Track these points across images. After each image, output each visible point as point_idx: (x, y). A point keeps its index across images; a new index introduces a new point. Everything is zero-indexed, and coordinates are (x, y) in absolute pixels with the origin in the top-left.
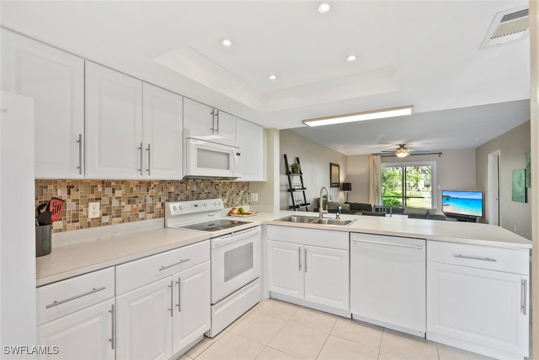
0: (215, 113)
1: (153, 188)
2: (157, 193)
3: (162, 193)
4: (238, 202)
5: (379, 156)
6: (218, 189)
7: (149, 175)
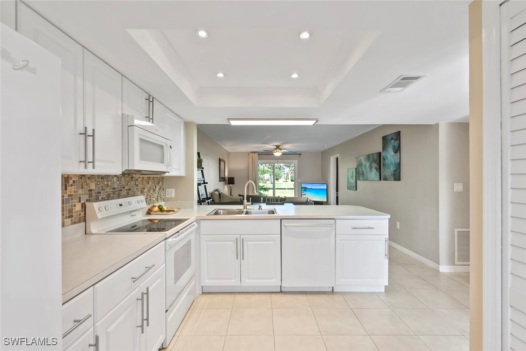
0: (150, 100)
1: (72, 185)
2: (77, 192)
3: (82, 191)
4: (154, 199)
5: (256, 154)
6: (137, 185)
7: (93, 168)
